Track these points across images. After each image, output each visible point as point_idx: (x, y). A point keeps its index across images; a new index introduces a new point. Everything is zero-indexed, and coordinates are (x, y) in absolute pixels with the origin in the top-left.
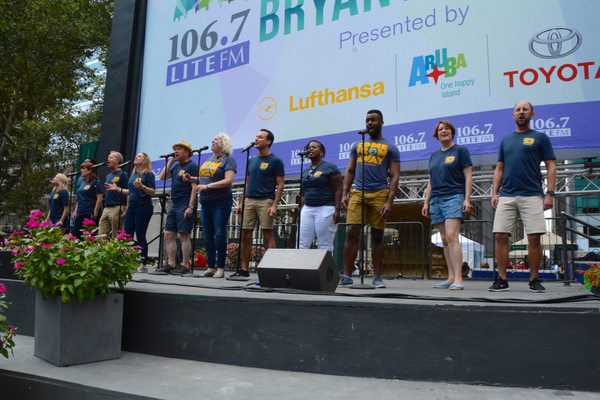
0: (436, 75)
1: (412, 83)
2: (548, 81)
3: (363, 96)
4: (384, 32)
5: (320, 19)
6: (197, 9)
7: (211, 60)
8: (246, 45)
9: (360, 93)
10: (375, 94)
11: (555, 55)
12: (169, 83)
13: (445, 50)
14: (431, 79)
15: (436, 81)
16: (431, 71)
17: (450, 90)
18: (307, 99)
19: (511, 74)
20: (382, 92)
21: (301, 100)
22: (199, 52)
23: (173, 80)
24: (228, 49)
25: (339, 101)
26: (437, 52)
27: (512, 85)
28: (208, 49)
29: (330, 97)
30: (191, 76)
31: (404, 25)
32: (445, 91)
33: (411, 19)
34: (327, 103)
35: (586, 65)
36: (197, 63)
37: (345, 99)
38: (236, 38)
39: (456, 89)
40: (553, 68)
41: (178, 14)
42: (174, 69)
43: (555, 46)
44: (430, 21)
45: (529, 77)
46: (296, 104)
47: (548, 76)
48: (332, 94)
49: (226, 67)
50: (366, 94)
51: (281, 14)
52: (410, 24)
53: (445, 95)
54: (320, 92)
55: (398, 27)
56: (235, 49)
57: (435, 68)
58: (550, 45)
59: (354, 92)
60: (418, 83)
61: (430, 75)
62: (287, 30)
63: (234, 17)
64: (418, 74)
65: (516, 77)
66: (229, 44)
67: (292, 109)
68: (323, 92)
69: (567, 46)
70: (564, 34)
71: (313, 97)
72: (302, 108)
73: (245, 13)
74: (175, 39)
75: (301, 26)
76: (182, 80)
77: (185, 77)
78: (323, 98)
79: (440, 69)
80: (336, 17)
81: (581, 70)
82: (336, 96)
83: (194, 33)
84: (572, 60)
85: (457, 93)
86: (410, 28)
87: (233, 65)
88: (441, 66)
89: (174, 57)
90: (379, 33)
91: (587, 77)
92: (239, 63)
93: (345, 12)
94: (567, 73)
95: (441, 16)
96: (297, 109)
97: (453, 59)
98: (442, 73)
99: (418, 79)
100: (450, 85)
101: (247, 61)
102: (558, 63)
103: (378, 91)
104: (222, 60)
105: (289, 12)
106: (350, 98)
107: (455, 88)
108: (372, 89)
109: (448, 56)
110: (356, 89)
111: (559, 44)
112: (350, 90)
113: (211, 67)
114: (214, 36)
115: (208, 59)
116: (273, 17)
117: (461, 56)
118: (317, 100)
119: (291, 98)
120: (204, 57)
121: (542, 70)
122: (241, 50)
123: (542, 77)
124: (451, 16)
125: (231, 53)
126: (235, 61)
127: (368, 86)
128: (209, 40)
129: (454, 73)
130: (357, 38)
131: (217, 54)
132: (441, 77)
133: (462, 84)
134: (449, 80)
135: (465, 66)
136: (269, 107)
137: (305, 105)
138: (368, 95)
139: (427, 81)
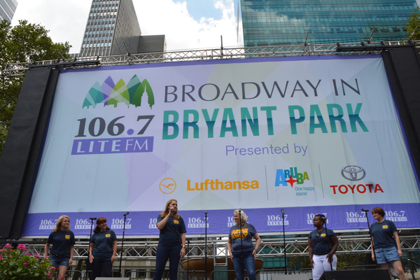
0: (291, 182)
1: (277, 184)
2: (353, 192)
3: (244, 188)
4: (257, 151)
5: (211, 134)
6: (106, 104)
7: (117, 143)
8: (151, 139)
9: (242, 185)
10: (252, 188)
11: (354, 179)
12: (74, 152)
13: (296, 168)
14: (289, 184)
15: (292, 185)
16: (288, 179)
17: (301, 192)
18: (202, 184)
19: (334, 187)
20: (257, 187)
21: (197, 184)
22: (106, 135)
23: (79, 151)
24: (135, 139)
25: (226, 189)
26: (291, 169)
27: (335, 193)
28: (114, 135)
29: (220, 185)
30: (97, 150)
31: (270, 149)
32: (298, 192)
33: (274, 146)
34: (217, 188)
35: (370, 186)
36: (103, 143)
37: (231, 188)
38: (142, 132)
39: (305, 191)
40: (354, 186)
41: (87, 103)
42: (80, 144)
43: (354, 174)
44: (285, 150)
45: (343, 189)
46: (192, 186)
47: (353, 189)
48: (222, 183)
49: (131, 150)
50: (246, 187)
51: (180, 124)
52: (273, 149)
53: (297, 194)
54: (212, 181)
55: (266, 150)
56: (141, 140)
57: (291, 177)
58: (351, 174)
59: (237, 184)
60: (281, 185)
61: (288, 181)
62: (186, 135)
63: (140, 118)
64: (281, 180)
65: (337, 189)
66: (135, 135)
67: (189, 189)
68: (214, 181)
69: (360, 175)
70: (357, 169)
71: (206, 182)
72: (197, 189)
73: (151, 117)
74: (83, 122)
75: (196, 134)
76: (87, 152)
77: (91, 150)
78: (214, 185)
79: (294, 179)
80: (222, 135)
81: (367, 187)
82: (224, 185)
83: (102, 121)
84: (363, 182)
85: (305, 194)
86: (274, 151)
87: (138, 150)
88: (294, 177)
89: (81, 133)
90: (253, 151)
91: (371, 192)
92: (143, 150)
93: (229, 134)
94: (361, 189)
95: (291, 148)
96: (193, 189)
97: (301, 174)
98: (295, 181)
99: (281, 183)
100: (301, 189)
101: (150, 149)
102: (357, 183)
103: (254, 186)
104: (127, 145)
105: (186, 124)
106: (235, 188)
107: (303, 191)
108: (250, 184)
109: (298, 172)
110: (239, 182)
111: (356, 174)
112: (235, 183)
113: (116, 148)
114: (121, 128)
115: (114, 142)
116: (174, 124)
117: (306, 173)
118: (209, 185)
119: (189, 182)
120: (111, 140)
121: (349, 186)
122: (146, 141)
123: (350, 190)
124: (298, 150)
125: (137, 142)
126: (140, 148)
127: (248, 182)
128: (116, 129)
129: (302, 182)
130: (238, 151)
131: (124, 140)
132: (295, 184)
133: (307, 189)
134: (300, 186)
135: (308, 179)
136: (169, 185)
137: (199, 187)
138: (248, 188)
139: (287, 185)
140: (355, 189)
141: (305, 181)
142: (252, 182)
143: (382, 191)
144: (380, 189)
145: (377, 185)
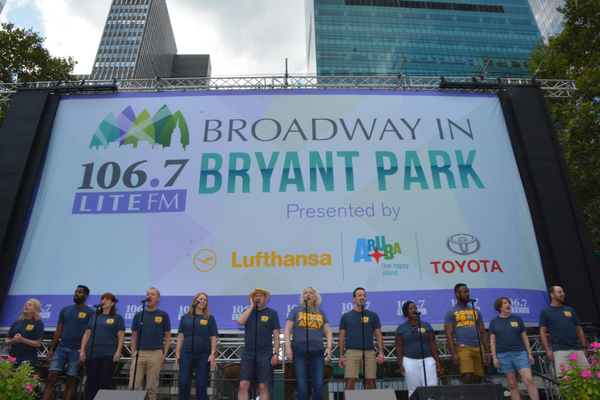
0: (377, 256)
1: (357, 259)
2: (462, 271)
3: (310, 264)
4: (330, 212)
5: (266, 187)
6: (122, 143)
7: (136, 199)
8: (183, 194)
9: (308, 261)
11: (465, 253)
12: (76, 210)
13: (383, 238)
14: (373, 259)
15: (377, 261)
16: (372, 252)
17: (389, 270)
18: (252, 258)
19: (436, 263)
20: (329, 263)
21: (245, 258)
22: (120, 186)
23: (82, 208)
24: (160, 192)
25: (286, 265)
26: (377, 238)
27: (437, 272)
28: (131, 186)
29: (277, 260)
30: (107, 209)
31: (348, 211)
32: (385, 270)
33: (354, 207)
34: (273, 264)
35: (485, 262)
36: (117, 198)
37: (292, 264)
38: (170, 183)
39: (395, 270)
40: (464, 262)
41: (95, 142)
42: (84, 198)
43: (464, 246)
44: (370, 212)
45: (448, 267)
46: (239, 261)
47: (461, 267)
48: (279, 257)
49: (155, 209)
51: (224, 172)
52: (353, 210)
53: (385, 273)
54: (266, 254)
55: (342, 211)
56: (170, 195)
57: (376, 250)
58: (461, 245)
59: (301, 259)
60: (362, 260)
61: (372, 255)
62: (231, 188)
63: (168, 163)
64: (362, 253)
65: (440, 266)
66: (161, 187)
67: (234, 265)
68: (270, 254)
69: (472, 247)
70: (469, 238)
71: (259, 256)
72: (246, 265)
73: (183, 162)
74: (89, 168)
75: (246, 187)
76: (94, 211)
77: (99, 208)
78: (270, 260)
79: (380, 252)
80: (283, 188)
81: (482, 265)
82: (283, 260)
83: (116, 168)
85: (396, 273)
86: (353, 214)
87: (164, 209)
88: (381, 250)
89: (86, 184)
90: (325, 212)
91: (486, 271)
92: (172, 209)
93: (292, 188)
94: (474, 266)
95: (378, 210)
96: (240, 266)
97: (390, 246)
98: (382, 255)
99: (362, 257)
100: (389, 266)
101: (182, 208)
102: (468, 258)
103: (325, 262)
104: (150, 201)
105: (233, 173)
106: (298, 264)
107: (393, 269)
108: (320, 259)
109: (387, 243)
110: (303, 256)
111: (467, 245)
112: (298, 257)
113: (135, 205)
114: (142, 177)
115: (132, 197)
116: (215, 173)
117: (397, 245)
118: (262, 260)
119: (234, 254)
120: (127, 194)
121: (457, 262)
122: (176, 196)
123: (457, 268)
124: (387, 212)
125: (163, 197)
126: (168, 206)
127: (316, 256)
128: (135, 179)
129: (392, 257)
130: (304, 212)
131: (145, 194)
132: (382, 259)
133: (399, 266)
134: (388, 262)
135: (400, 253)
136: (207, 259)
137: (249, 263)
138: (316, 264)
139: (370, 260)
140: (465, 267)
141: (396, 255)
142: (322, 256)
143: (501, 271)
144: (499, 268)
145: (495, 262)
